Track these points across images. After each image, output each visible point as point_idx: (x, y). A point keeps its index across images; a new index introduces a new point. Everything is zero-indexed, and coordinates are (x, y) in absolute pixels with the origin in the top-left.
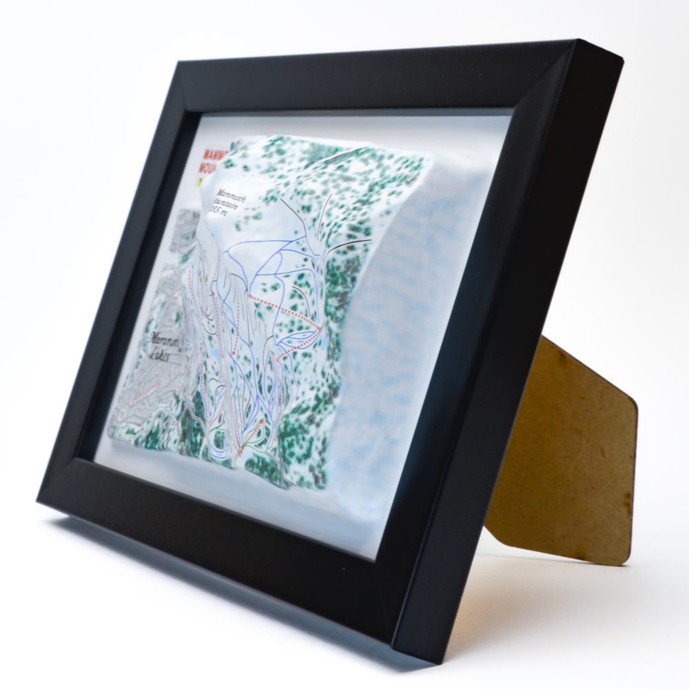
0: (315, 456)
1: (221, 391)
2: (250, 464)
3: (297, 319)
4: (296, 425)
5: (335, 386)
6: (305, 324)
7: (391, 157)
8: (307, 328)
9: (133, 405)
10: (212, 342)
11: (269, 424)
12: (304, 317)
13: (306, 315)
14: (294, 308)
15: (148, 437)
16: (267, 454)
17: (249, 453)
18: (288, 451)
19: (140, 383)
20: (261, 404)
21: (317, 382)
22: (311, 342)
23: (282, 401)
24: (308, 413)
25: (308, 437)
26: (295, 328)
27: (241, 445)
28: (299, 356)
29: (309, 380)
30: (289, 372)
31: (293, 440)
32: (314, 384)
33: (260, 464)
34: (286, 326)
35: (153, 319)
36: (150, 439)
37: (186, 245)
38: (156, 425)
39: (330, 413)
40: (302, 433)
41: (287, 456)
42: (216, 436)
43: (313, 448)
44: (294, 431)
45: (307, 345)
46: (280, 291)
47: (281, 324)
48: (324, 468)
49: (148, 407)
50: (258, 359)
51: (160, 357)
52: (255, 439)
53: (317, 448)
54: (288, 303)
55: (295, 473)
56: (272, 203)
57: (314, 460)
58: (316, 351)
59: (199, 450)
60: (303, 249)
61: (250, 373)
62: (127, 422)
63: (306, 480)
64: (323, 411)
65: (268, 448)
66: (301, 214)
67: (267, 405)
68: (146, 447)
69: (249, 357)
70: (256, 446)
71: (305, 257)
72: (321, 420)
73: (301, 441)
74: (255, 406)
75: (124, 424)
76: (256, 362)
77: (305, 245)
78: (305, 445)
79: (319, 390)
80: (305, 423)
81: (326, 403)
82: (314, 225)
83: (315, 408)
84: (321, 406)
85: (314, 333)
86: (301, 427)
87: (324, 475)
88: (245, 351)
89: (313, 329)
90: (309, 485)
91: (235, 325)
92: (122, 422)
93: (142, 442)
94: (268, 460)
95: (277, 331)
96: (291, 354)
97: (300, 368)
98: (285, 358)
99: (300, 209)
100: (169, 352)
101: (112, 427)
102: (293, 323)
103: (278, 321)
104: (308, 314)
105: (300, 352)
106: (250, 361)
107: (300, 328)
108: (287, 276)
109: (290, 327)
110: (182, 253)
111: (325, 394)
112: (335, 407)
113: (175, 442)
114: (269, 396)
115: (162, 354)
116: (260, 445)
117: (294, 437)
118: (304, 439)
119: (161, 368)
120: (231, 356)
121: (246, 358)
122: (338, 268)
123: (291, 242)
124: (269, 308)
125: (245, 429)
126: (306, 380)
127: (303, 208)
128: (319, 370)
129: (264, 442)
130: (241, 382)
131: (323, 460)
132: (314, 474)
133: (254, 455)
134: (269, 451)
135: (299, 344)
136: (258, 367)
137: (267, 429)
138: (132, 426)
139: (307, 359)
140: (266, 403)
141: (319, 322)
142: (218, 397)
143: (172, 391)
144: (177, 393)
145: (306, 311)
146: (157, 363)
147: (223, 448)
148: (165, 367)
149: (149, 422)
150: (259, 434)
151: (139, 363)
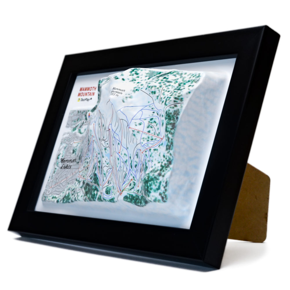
0: (162, 189)
1: (109, 171)
2: (126, 198)
3: (150, 136)
4: (153, 177)
5: (170, 160)
6: (154, 138)
7: (186, 74)
8: (155, 139)
9: (54, 187)
10: (106, 151)
11: (135, 180)
12: (154, 135)
13: (155, 134)
14: (149, 132)
15: (64, 198)
16: (134, 193)
17: (125, 193)
18: (149, 188)
19: (57, 179)
20: (131, 173)
21: (161, 160)
22: (158, 144)
23: (142, 170)
24: (158, 172)
25: (158, 181)
26: (150, 139)
27: (122, 190)
28: (152, 150)
29: (157, 160)
30: (147, 157)
31: (152, 183)
32: (160, 160)
33: (131, 197)
34: (146, 139)
35: (60, 154)
36: (65, 199)
37: (74, 124)
38: (67, 193)
39: (169, 171)
40: (156, 180)
41: (149, 190)
42: (106, 189)
43: (161, 186)
44: (152, 179)
45: (155, 146)
46: (142, 126)
47: (144, 138)
48: (166, 193)
49: (62, 187)
50: (130, 154)
51: (66, 167)
52: (128, 187)
53: (163, 185)
54: (146, 130)
55: (153, 196)
56: (137, 92)
57: (161, 190)
58: (160, 148)
59: (96, 197)
60: (152, 109)
61: (127, 160)
62: (52, 194)
63: (158, 199)
64: (165, 170)
65: (134, 190)
66: (151, 95)
67: (134, 173)
68: (63, 202)
69: (127, 153)
70: (129, 190)
71: (153, 111)
72: (165, 174)
73: (156, 183)
74: (128, 174)
75: (51, 195)
76: (130, 156)
77: (153, 107)
78: (158, 184)
79: (162, 163)
80: (157, 176)
81: (166, 167)
82: (157, 99)
83: (161, 170)
84: (164, 169)
85: (159, 141)
86: (155, 177)
87: (166, 196)
88: (125, 151)
89: (158, 139)
90: (159, 201)
91: (120, 142)
92: (50, 194)
93: (61, 200)
94: (134, 195)
95: (142, 141)
96: (149, 149)
97: (153, 155)
98: (146, 152)
99: (151, 93)
100: (70, 165)
101: (44, 197)
102: (149, 138)
103: (142, 137)
104: (156, 134)
105: (152, 149)
106: (127, 155)
107: (152, 139)
108: (145, 119)
109: (147, 139)
110: (72, 127)
111: (165, 164)
112: (170, 169)
113: (82, 196)
114: (135, 169)
115: (67, 166)
116: (131, 189)
117: (152, 182)
118: (157, 182)
119: (67, 171)
120: (118, 154)
121: (125, 154)
122: (171, 113)
123: (147, 106)
124: (138, 132)
125: (124, 183)
126: (155, 159)
127: (152, 92)
128: (162, 155)
129: (133, 188)
130: (122, 164)
131: (166, 190)
132: (161, 196)
133: (128, 194)
134: (135, 192)
135: (152, 146)
136: (130, 157)
137: (134, 182)
138: (55, 195)
139: (156, 151)
140: (134, 172)
141: (161, 136)
142: (108, 173)
143: (74, 179)
144: (78, 179)
145: (155, 133)
146: (65, 170)
147: (110, 194)
148: (70, 171)
149: (63, 193)
150: (130, 185)
151: (55, 171)
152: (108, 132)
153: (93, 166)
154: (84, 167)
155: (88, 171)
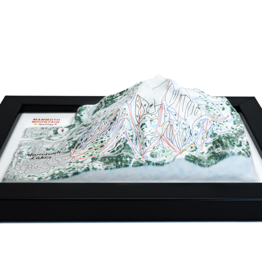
1: (155, 139)
2: (188, 157)
5: (242, 131)
10: (152, 122)
11: (196, 145)
15: (52, 175)
17: (186, 153)
20: (191, 139)
23: (204, 138)
27: (182, 150)
29: (226, 129)
30: (215, 126)
31: (233, 140)
33: (193, 157)
36: (55, 175)
38: (57, 172)
39: (245, 136)
42: (151, 154)
43: (242, 144)
45: (219, 121)
48: (249, 150)
52: (190, 149)
53: (244, 144)
55: (237, 149)
57: (244, 147)
58: (225, 123)
59: (130, 163)
60: (206, 101)
61: (186, 128)
63: (242, 153)
64: (240, 136)
65: (197, 153)
66: (201, 93)
67: (194, 140)
68: (52, 178)
69: (185, 123)
70: (190, 151)
73: (237, 141)
74: (188, 139)
76: (188, 126)
77: (206, 99)
78: (239, 142)
79: (233, 132)
80: (235, 137)
81: (240, 134)
82: (209, 96)
87: (250, 152)
88: (183, 121)
90: (244, 154)
91: (177, 113)
92: (21, 174)
94: (197, 156)
98: (213, 122)
104: (216, 115)
106: (185, 125)
111: (237, 133)
114: (195, 137)
116: (193, 151)
120: (177, 121)
121: (183, 123)
125: (184, 145)
126: (224, 129)
128: (229, 128)
129: (195, 150)
130: (181, 130)
131: (248, 148)
132: (245, 151)
133: (190, 154)
137: (195, 147)
138: (31, 175)
141: (223, 116)
142: (153, 141)
143: (65, 163)
144: (74, 162)
145: (214, 114)
147: (156, 157)
149: (48, 172)
150: (192, 148)
152: (160, 106)
153: (117, 142)
154: (91, 148)
155: (104, 148)
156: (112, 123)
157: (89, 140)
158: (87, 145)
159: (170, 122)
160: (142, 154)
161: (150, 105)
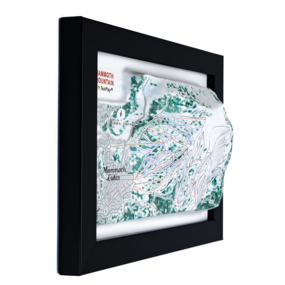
9: (109, 205)
10: (197, 169)
15: (124, 216)
19: (108, 194)
35: (100, 161)
36: (126, 216)
38: (126, 209)
49: (117, 203)
51: (114, 178)
59: (171, 210)
62: (111, 214)
68: (125, 220)
75: (110, 215)
92: (108, 215)
93: (122, 219)
100: (118, 175)
101: (103, 219)
110: (102, 125)
115: (114, 177)
119: (117, 183)
138: (113, 215)
143: (130, 192)
144: (135, 192)
146: (114, 182)
148: (119, 182)
149: (121, 210)
151: (102, 184)
152: (210, 154)
153: (169, 181)
154: (151, 180)
155: (160, 185)
156: (176, 160)
157: (153, 169)
158: (149, 174)
159: (206, 171)
160: (179, 202)
161: (205, 148)
